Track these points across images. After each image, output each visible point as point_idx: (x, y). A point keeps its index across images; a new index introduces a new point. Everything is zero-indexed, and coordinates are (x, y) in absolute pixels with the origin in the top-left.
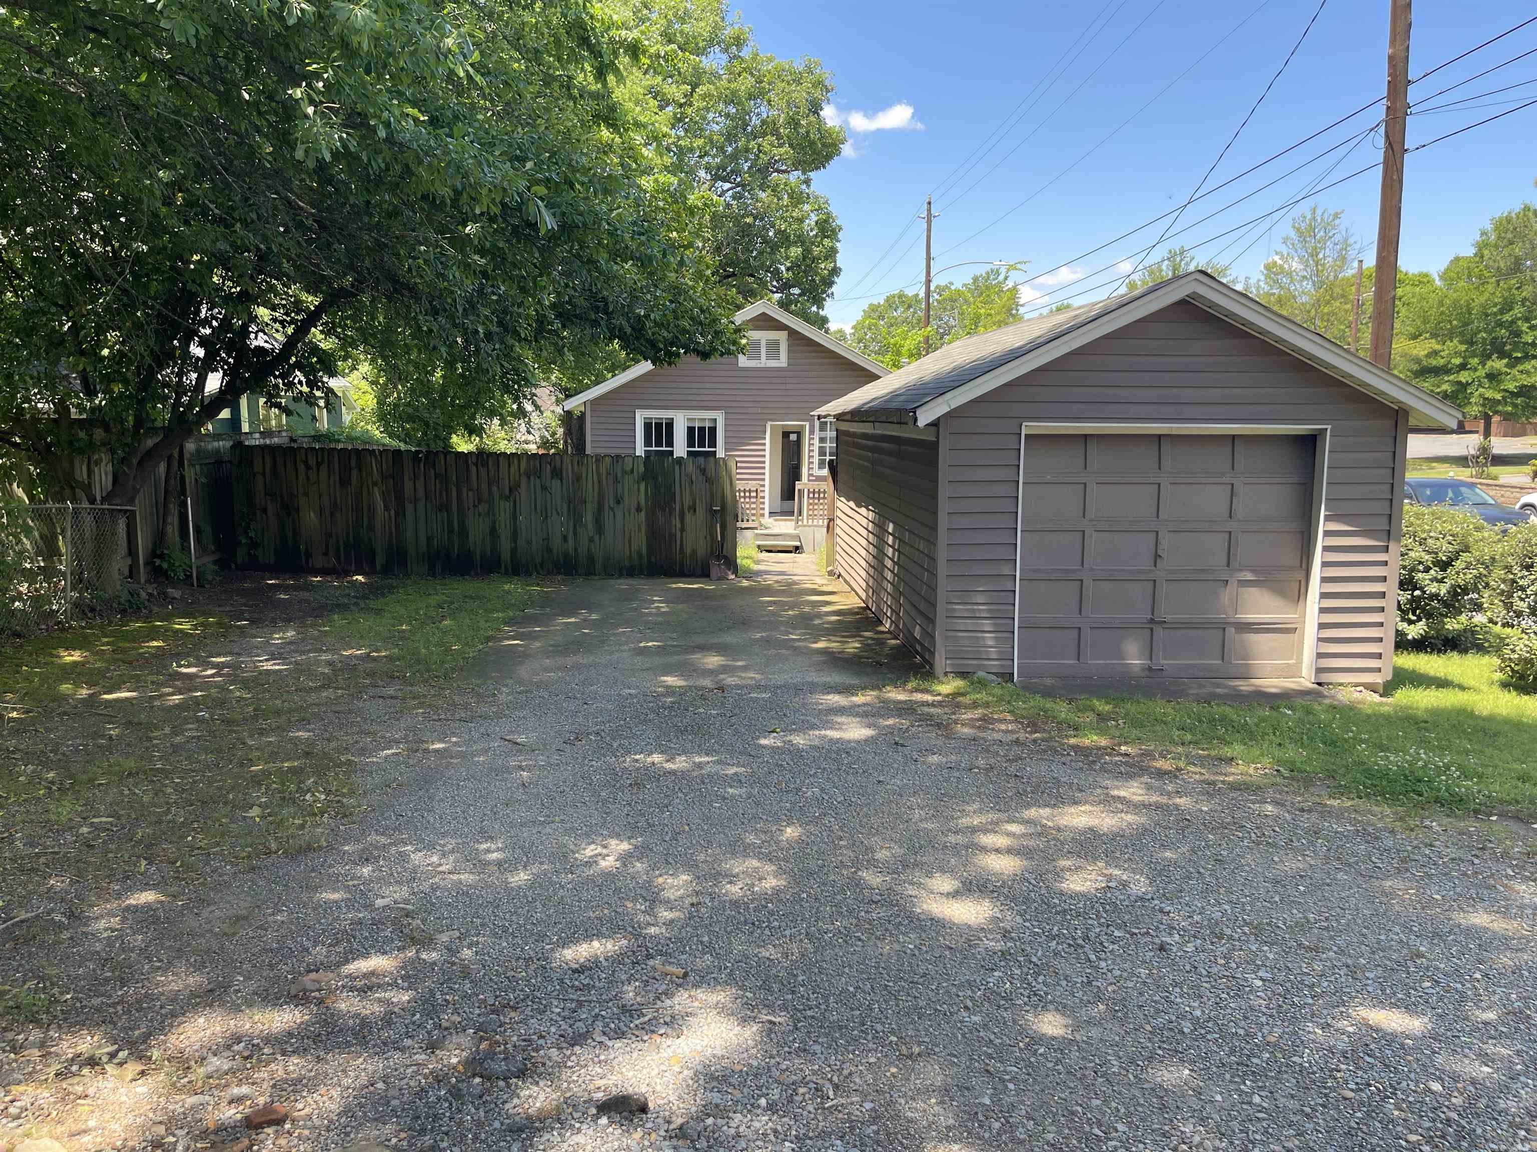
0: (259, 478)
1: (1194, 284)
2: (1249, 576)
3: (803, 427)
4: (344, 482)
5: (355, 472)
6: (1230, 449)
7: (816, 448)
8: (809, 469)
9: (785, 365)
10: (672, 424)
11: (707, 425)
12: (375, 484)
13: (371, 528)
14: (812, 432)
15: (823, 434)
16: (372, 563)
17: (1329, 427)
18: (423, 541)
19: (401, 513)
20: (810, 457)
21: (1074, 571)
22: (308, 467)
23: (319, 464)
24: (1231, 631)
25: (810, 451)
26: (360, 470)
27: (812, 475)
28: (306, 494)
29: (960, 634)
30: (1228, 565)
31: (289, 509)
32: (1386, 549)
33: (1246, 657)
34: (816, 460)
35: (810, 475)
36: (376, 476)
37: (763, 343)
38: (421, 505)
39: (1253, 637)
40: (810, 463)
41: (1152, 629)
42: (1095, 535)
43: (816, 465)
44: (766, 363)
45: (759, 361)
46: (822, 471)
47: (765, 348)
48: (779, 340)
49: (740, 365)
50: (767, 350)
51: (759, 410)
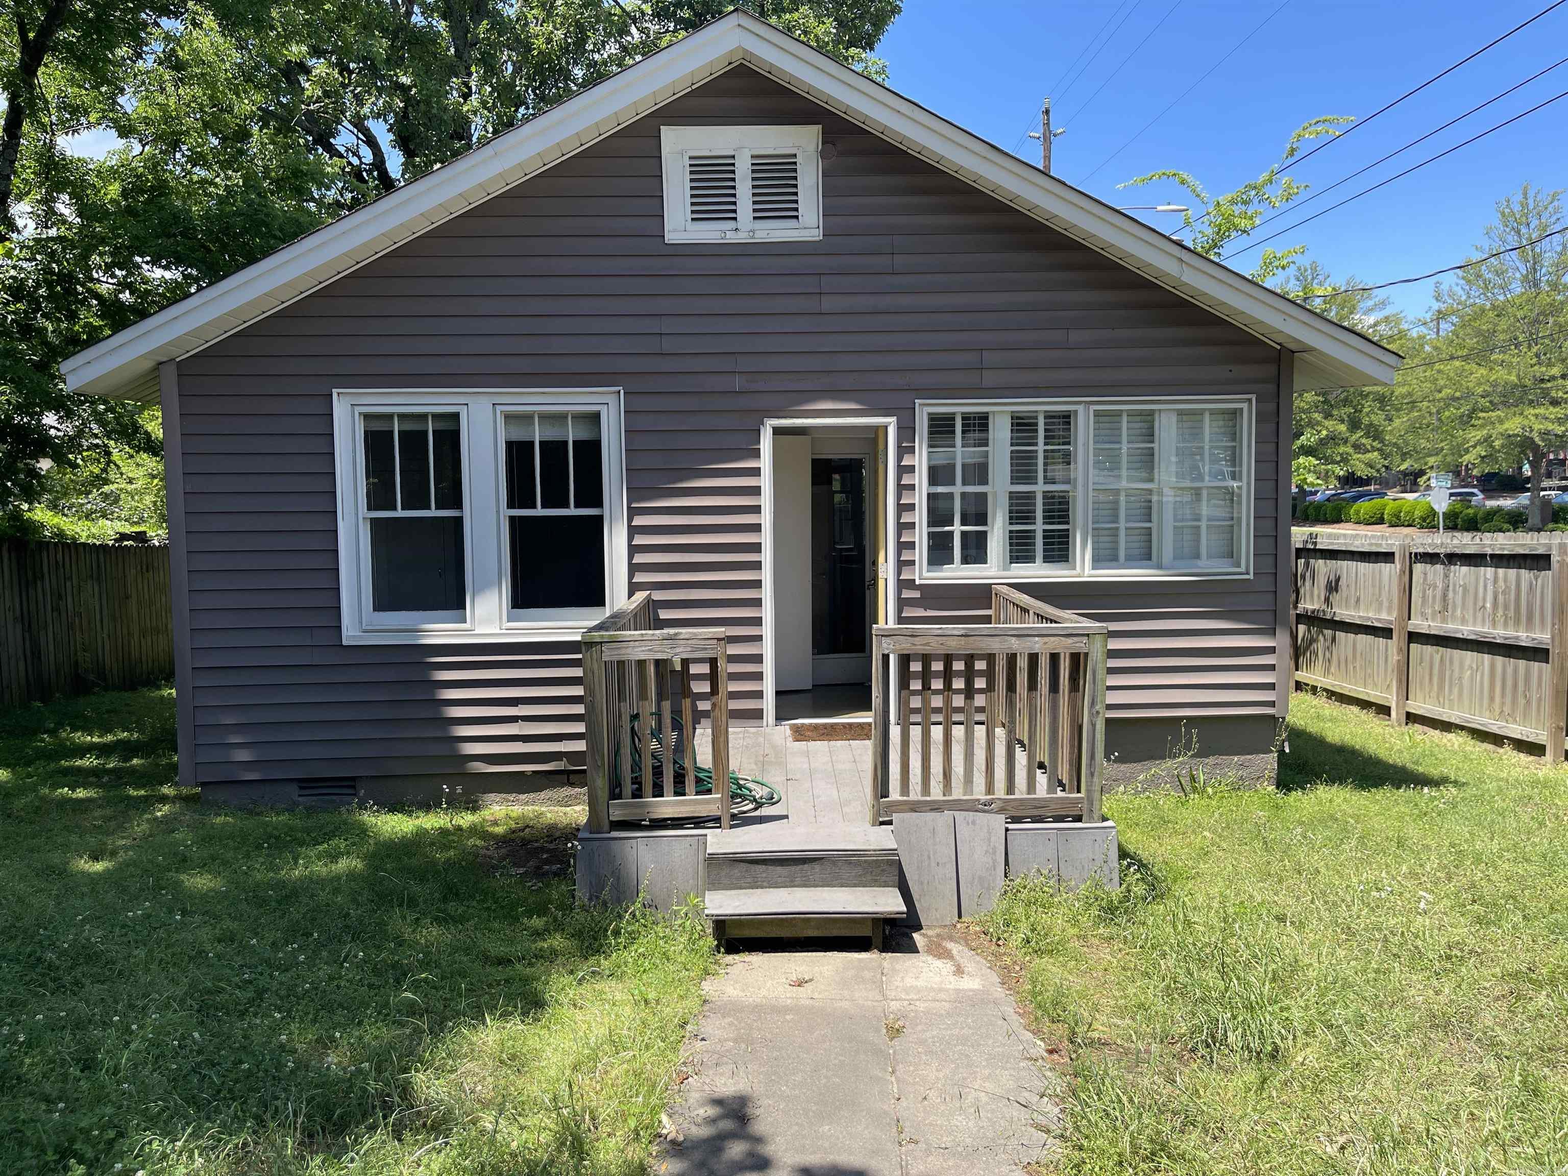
3: (876, 435)
7: (920, 499)
8: (901, 565)
9: (816, 235)
10: (455, 436)
11: (571, 434)
14: (904, 450)
15: (942, 455)
20: (901, 527)
25: (902, 508)
27: (910, 584)
34: (921, 536)
35: (902, 585)
37: (743, 169)
40: (902, 547)
43: (921, 553)
44: (753, 231)
45: (731, 225)
46: (953, 570)
47: (750, 183)
48: (795, 156)
49: (671, 237)
50: (754, 187)
51: (738, 383)
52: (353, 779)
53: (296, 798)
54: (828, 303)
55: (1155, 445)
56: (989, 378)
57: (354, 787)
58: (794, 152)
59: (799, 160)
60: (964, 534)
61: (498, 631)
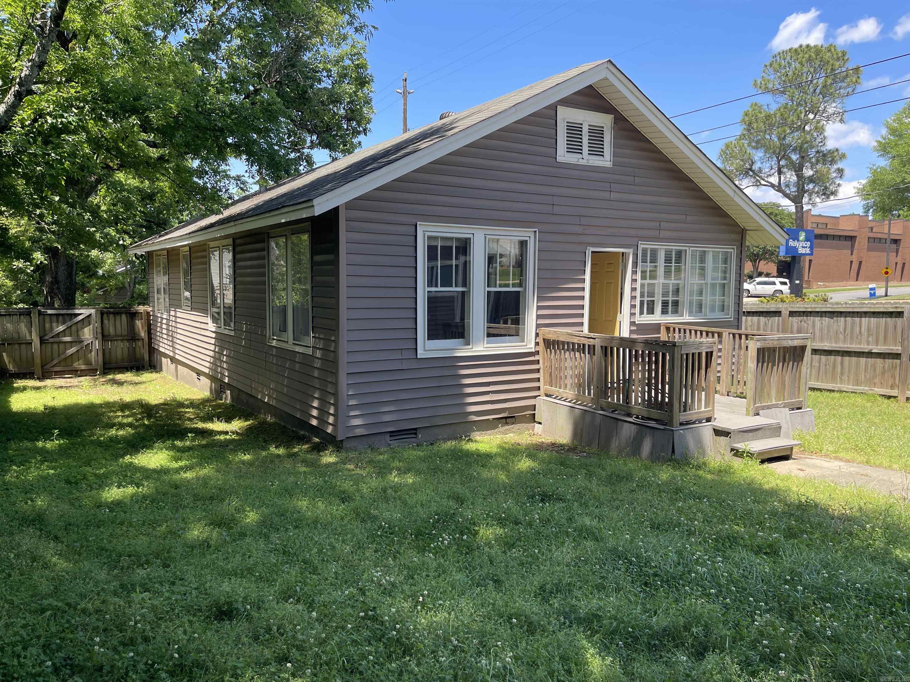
3: (626, 257)
7: (638, 286)
8: (631, 315)
9: (610, 164)
10: (466, 247)
14: (634, 263)
15: (645, 267)
20: (632, 298)
25: (632, 290)
27: (633, 323)
34: (638, 302)
35: (631, 324)
37: (585, 130)
40: (631, 307)
43: (638, 310)
44: (588, 160)
45: (580, 156)
46: (644, 317)
47: (588, 137)
48: (603, 127)
49: (559, 159)
50: (589, 139)
51: (579, 230)
52: (415, 429)
53: (389, 442)
54: (613, 196)
55: (706, 265)
56: (663, 234)
57: (416, 434)
58: (602, 125)
59: (605, 129)
60: (648, 301)
61: (482, 349)
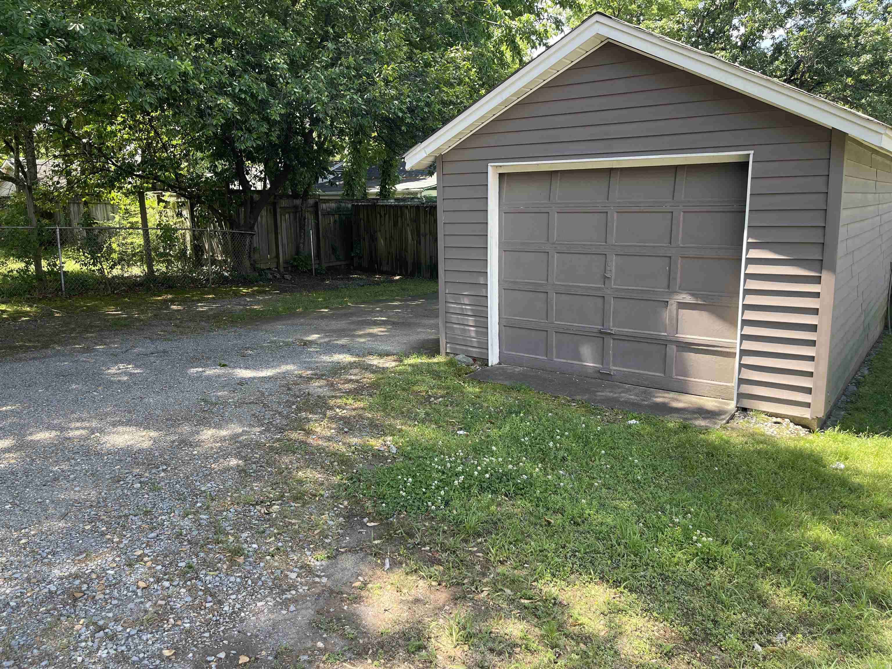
0: (362, 221)
1: (597, 25)
2: (688, 299)
4: (396, 224)
5: (399, 219)
6: (673, 179)
12: (408, 225)
13: (406, 251)
16: (406, 271)
17: (752, 152)
18: (428, 256)
19: (419, 243)
21: (542, 285)
22: (381, 216)
23: (385, 214)
24: (672, 349)
26: (402, 218)
28: (380, 231)
29: (455, 326)
30: (669, 287)
31: (373, 239)
32: (817, 280)
33: (685, 374)
36: (409, 221)
38: (428, 236)
39: (692, 356)
41: (603, 338)
42: (556, 255)
